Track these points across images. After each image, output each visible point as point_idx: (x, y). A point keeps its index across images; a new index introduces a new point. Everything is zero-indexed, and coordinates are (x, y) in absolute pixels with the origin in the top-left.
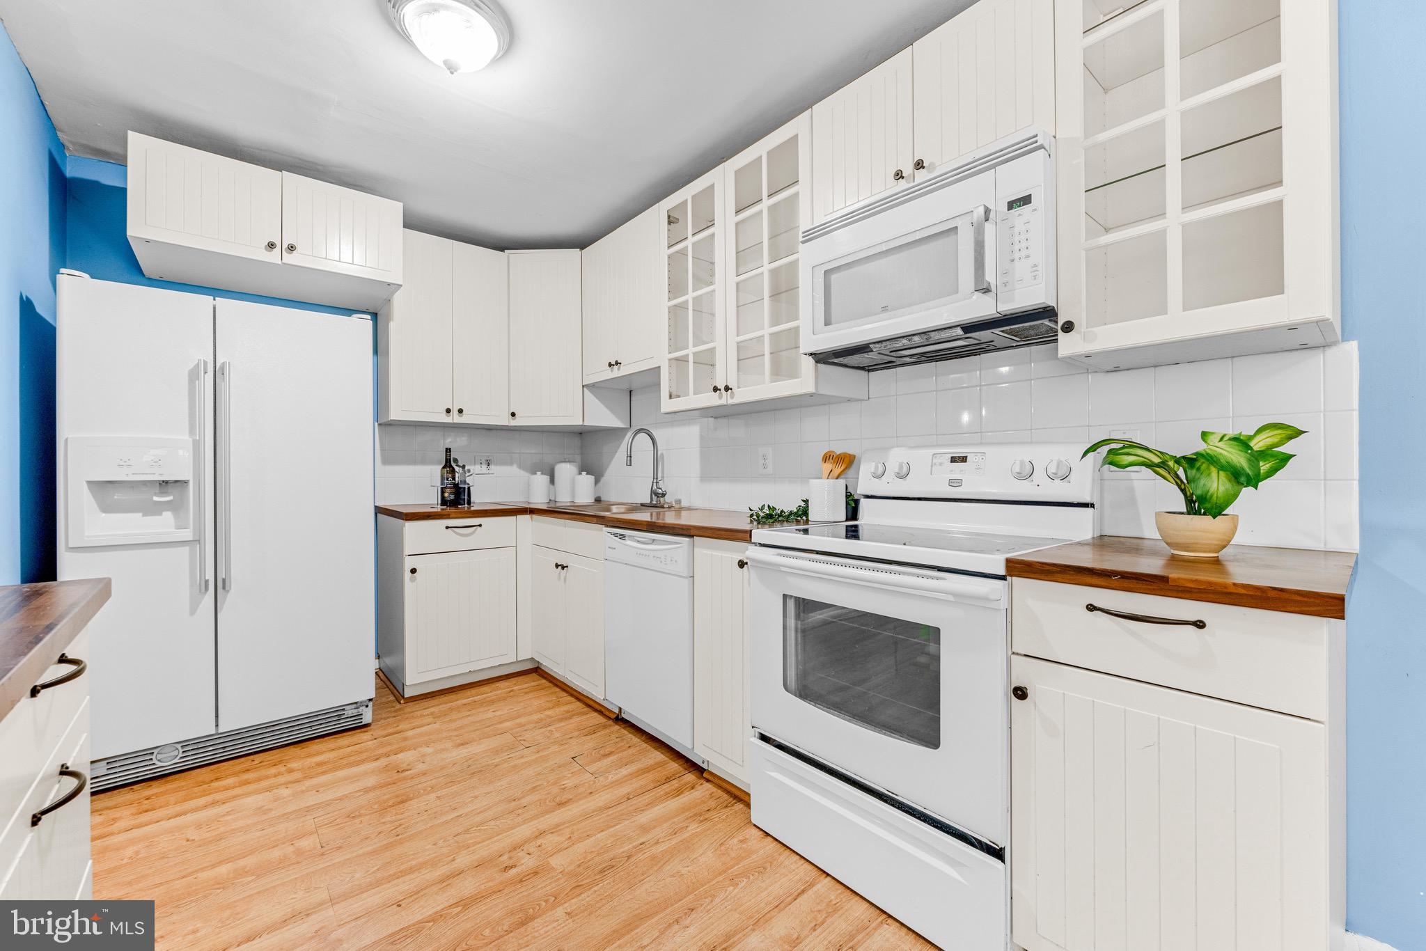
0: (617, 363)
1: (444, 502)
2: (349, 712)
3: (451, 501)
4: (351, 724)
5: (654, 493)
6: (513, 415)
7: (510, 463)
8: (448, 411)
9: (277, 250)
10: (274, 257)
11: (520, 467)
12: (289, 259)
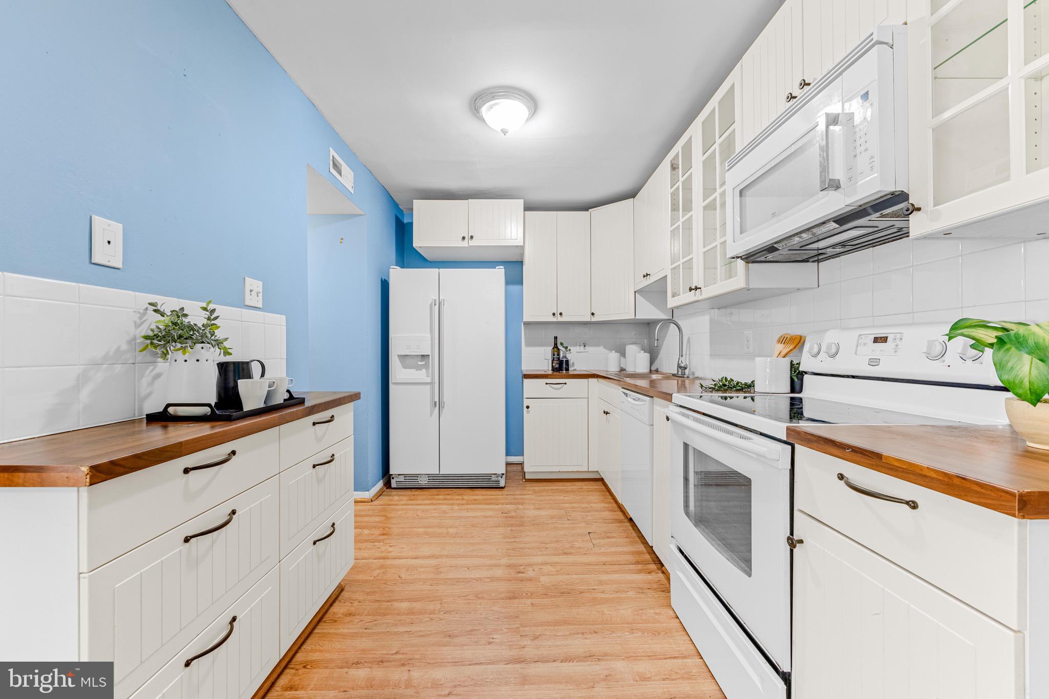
0: (647, 275)
1: (554, 369)
2: (494, 478)
3: (556, 368)
4: (494, 485)
5: (679, 367)
6: (593, 314)
7: (598, 345)
8: (554, 314)
9: (466, 239)
10: (465, 244)
11: (605, 347)
12: (472, 243)
